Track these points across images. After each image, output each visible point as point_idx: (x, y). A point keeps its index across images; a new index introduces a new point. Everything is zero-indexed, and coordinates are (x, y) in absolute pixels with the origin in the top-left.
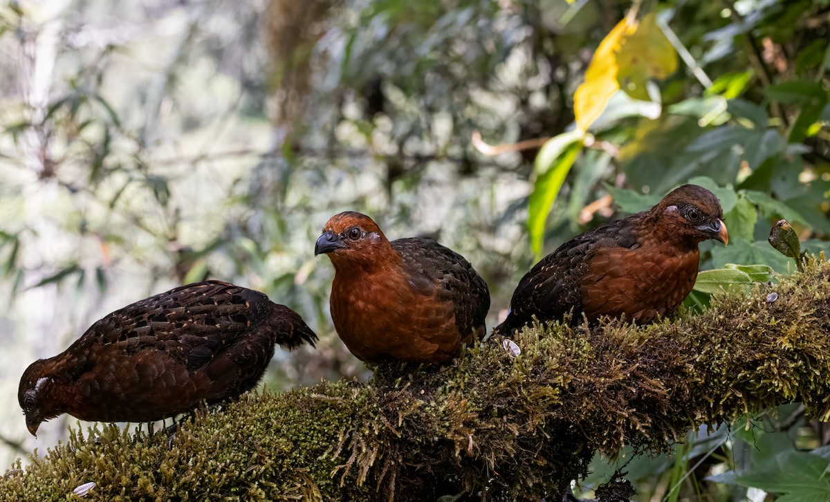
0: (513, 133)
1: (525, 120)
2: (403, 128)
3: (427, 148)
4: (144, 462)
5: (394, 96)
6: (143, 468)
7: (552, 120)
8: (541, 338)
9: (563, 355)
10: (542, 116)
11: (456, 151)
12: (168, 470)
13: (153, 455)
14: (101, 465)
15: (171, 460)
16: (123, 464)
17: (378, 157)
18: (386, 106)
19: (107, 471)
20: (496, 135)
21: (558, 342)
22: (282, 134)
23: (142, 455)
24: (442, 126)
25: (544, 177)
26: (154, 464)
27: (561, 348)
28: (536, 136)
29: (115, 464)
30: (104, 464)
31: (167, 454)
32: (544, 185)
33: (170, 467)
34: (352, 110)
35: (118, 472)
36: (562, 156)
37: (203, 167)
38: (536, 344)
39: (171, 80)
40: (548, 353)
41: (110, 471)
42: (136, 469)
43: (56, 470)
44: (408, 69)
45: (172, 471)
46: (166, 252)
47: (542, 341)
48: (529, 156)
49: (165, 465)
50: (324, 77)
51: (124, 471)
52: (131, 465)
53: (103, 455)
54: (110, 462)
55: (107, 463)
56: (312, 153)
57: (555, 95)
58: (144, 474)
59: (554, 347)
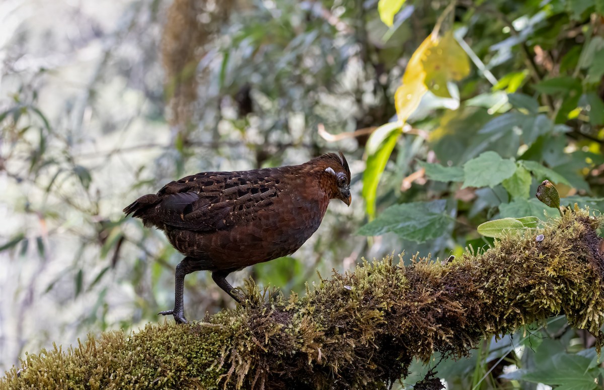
0: (351, 126)
1: (359, 114)
2: (268, 123)
3: (286, 139)
4: (77, 378)
5: (261, 101)
6: (77, 383)
7: (379, 114)
8: (369, 274)
9: (386, 287)
10: (372, 110)
11: (307, 140)
12: (95, 383)
13: (83, 372)
14: (45, 382)
15: (97, 376)
16: (61, 380)
17: (249, 145)
18: (256, 108)
19: (49, 386)
20: (338, 126)
21: (382, 277)
22: (176, 132)
23: (76, 372)
24: (297, 122)
25: (372, 158)
26: (84, 379)
27: (384, 282)
28: (368, 126)
29: (55, 380)
30: (47, 381)
31: (94, 371)
32: (374, 163)
33: (96, 381)
34: (230, 112)
35: (58, 386)
36: (386, 140)
37: (116, 158)
38: (366, 279)
39: (92, 95)
40: (375, 285)
41: (52, 386)
42: (71, 383)
43: (10, 386)
44: (271, 78)
45: (98, 384)
46: (90, 223)
47: (370, 276)
48: (362, 141)
49: (93, 379)
50: (208, 88)
51: (62, 385)
52: (67, 381)
53: (46, 374)
54: (51, 379)
55: (49, 379)
56: (200, 144)
57: (380, 94)
58: (78, 387)
59: (380, 280)
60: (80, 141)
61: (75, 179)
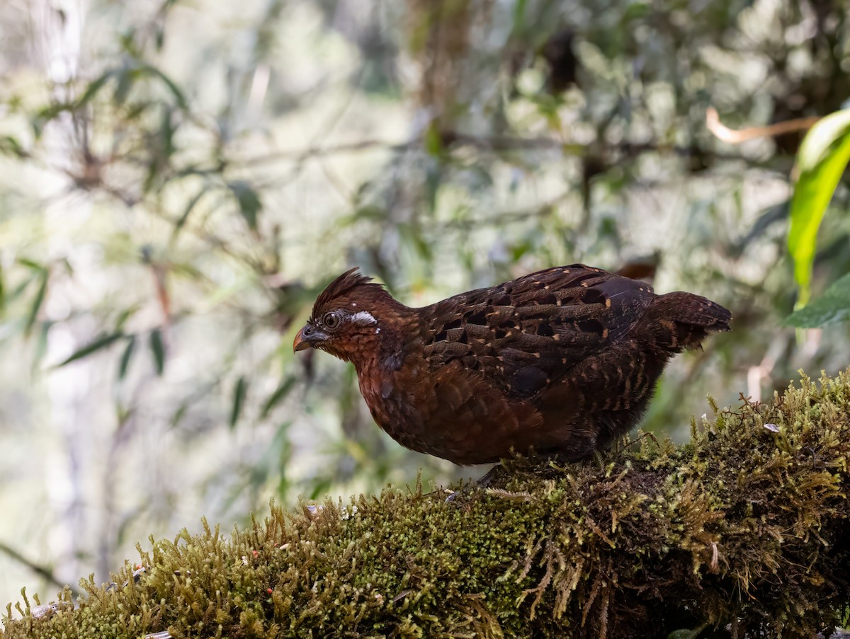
0: (763, 111)
1: (780, 90)
2: (603, 106)
3: (639, 132)
4: (249, 588)
5: (591, 58)
6: (248, 597)
7: (822, 90)
8: (812, 402)
9: (845, 428)
10: (806, 86)
11: (681, 138)
12: (283, 599)
13: (260, 578)
14: (187, 594)
15: (286, 585)
16: (218, 592)
17: (569, 148)
18: (579, 74)
19: (195, 603)
20: (738, 113)
21: (838, 409)
22: (425, 118)
23: (246, 578)
24: (661, 100)
25: (811, 175)
26: (262, 591)
27: (842, 418)
28: (798, 114)
29: (206, 591)
30: (192, 593)
31: (281, 576)
32: (812, 186)
33: (285, 594)
34: (531, 81)
35: (211, 603)
36: (837, 143)
37: (313, 166)
38: (806, 412)
39: (264, 42)
40: (824, 424)
41: (199, 602)
42: (237, 599)
43: (120, 601)
44: (611, 19)
45: (289, 601)
46: (264, 290)
47: (815, 407)
48: (788, 145)
49: (278, 592)
50: (487, 32)
51: (219, 600)
52: (229, 593)
53: (189, 581)
54: (199, 590)
55: (194, 590)
56: (469, 140)
57: (824, 54)
58: (249, 606)
59: (833, 415)
60: (245, 134)
61: (233, 206)
